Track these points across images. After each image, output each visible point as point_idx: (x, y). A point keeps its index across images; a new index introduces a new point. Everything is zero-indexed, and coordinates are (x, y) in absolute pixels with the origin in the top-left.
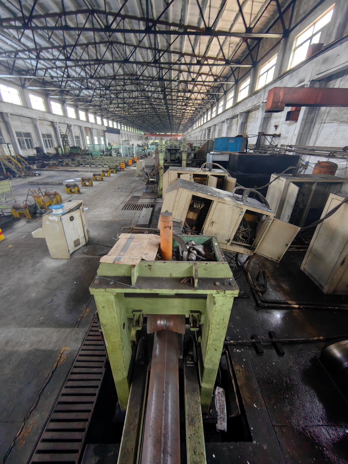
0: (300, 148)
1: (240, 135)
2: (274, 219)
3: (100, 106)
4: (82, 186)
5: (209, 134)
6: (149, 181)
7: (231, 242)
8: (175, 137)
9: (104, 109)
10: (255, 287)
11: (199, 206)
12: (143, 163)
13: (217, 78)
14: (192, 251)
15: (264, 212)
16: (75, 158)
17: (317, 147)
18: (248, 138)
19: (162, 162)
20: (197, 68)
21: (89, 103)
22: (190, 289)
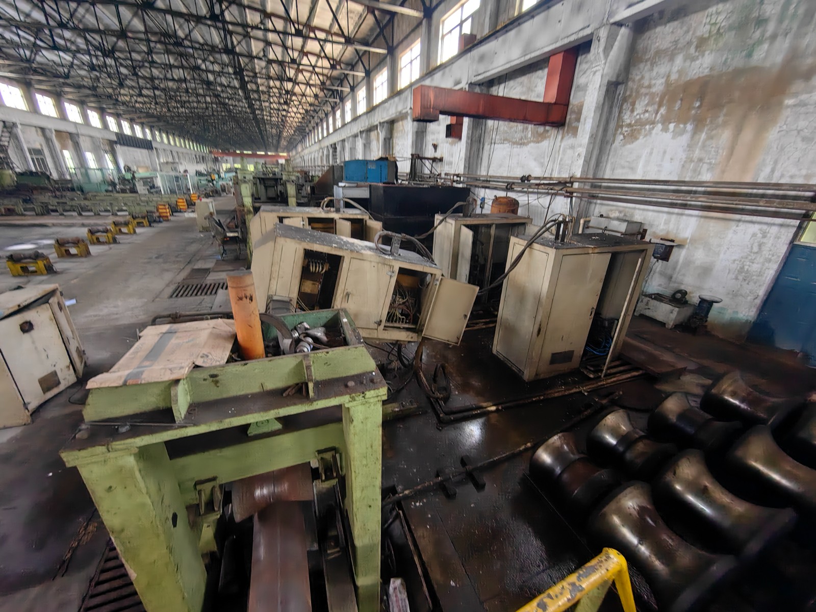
0: (471, 178)
1: (384, 156)
2: (442, 279)
3: (94, 88)
4: (59, 257)
5: (334, 156)
6: (226, 237)
7: (383, 324)
8: (274, 160)
9: (105, 96)
10: (434, 393)
11: (319, 269)
12: (210, 205)
13: (335, 64)
14: (303, 339)
15: (427, 269)
16: (35, 197)
17: (491, 177)
18: (397, 163)
19: (248, 201)
20: (298, 42)
21: (61, 80)
22: (302, 403)
